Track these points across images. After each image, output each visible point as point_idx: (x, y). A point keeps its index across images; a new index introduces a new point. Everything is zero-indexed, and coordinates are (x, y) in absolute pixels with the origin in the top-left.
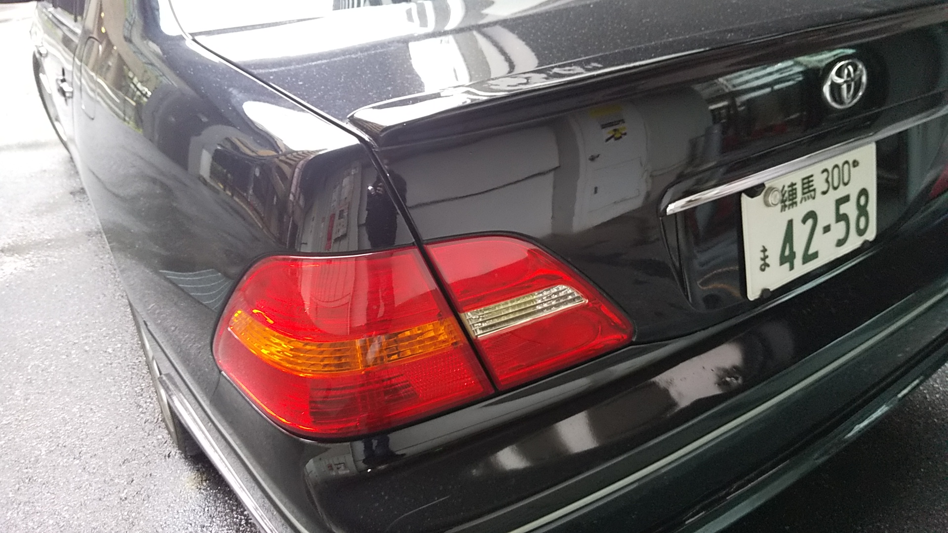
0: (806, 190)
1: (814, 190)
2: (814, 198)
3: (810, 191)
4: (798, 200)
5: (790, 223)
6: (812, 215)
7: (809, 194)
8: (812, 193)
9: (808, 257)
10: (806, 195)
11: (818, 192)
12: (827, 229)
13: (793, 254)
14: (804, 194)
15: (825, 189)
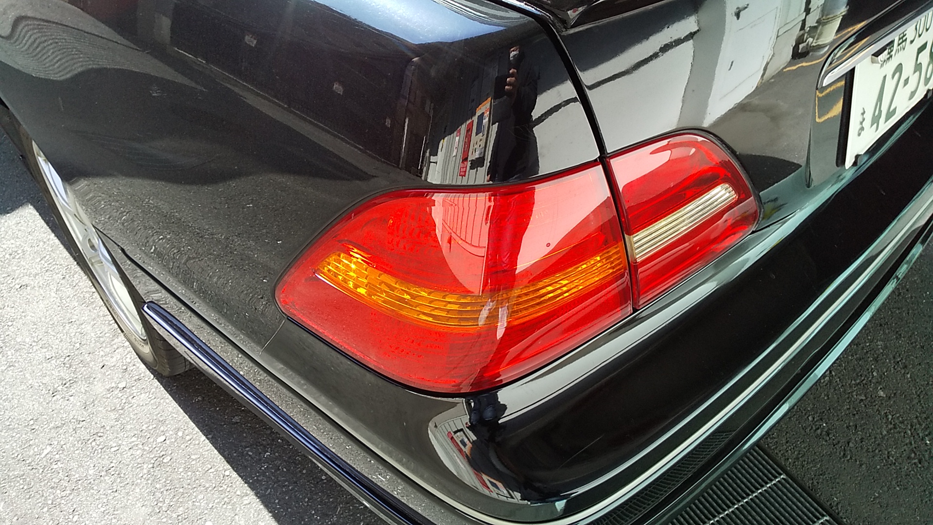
0: (901, 41)
1: (906, 40)
2: (904, 49)
3: (903, 42)
4: (893, 53)
5: (885, 77)
6: (899, 68)
7: (901, 45)
8: (904, 43)
9: (890, 114)
10: (899, 47)
11: (908, 41)
12: (906, 82)
13: (880, 111)
14: (899, 45)
15: (912, 39)
